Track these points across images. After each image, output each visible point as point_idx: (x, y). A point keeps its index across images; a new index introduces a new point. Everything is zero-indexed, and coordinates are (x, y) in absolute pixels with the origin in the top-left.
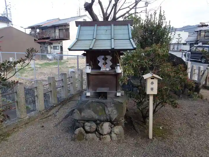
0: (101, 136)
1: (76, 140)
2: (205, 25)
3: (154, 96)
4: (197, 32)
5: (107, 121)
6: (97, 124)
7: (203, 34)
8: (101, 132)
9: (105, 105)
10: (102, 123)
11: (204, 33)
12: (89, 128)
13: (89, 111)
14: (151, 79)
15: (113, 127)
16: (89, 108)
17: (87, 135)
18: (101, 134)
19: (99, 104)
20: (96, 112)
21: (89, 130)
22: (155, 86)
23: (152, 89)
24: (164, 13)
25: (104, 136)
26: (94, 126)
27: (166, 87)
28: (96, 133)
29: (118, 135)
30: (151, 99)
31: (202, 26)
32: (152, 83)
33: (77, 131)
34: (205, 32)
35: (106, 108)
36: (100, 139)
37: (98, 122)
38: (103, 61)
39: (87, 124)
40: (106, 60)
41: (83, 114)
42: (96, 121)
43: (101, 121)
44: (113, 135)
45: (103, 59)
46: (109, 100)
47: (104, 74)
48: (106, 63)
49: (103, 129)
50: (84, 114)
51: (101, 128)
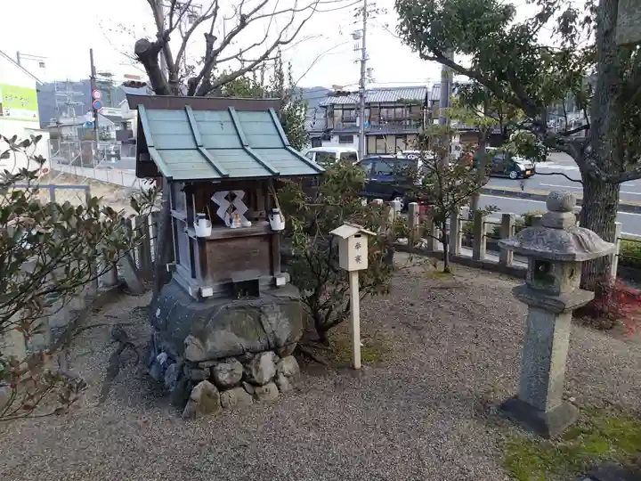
0: (258, 390)
1: (199, 414)
2: (344, 92)
3: (361, 272)
4: (325, 107)
5: (268, 349)
6: (245, 362)
7: (338, 113)
8: (256, 379)
9: (261, 311)
10: (257, 356)
11: (341, 111)
12: (227, 375)
13: (223, 332)
14: (356, 236)
15: (279, 361)
16: (224, 326)
17: (225, 395)
18: (255, 384)
19: (243, 310)
20: (240, 333)
21: (228, 382)
22: (364, 252)
23: (358, 259)
24: (289, 68)
25: (264, 387)
26: (239, 369)
27: (379, 252)
28: (243, 386)
29: (292, 378)
30: (355, 280)
31: (339, 94)
32: (358, 246)
33: (197, 392)
34: (343, 109)
35: (263, 317)
36: (255, 396)
37: (248, 355)
38: (227, 204)
39: (221, 366)
40: (232, 200)
41: (210, 344)
42: (244, 354)
43: (255, 352)
44: (283, 380)
45: (226, 198)
46: (264, 298)
47: (239, 236)
48: (234, 209)
49: (261, 370)
50: (213, 344)
51: (257, 369)
